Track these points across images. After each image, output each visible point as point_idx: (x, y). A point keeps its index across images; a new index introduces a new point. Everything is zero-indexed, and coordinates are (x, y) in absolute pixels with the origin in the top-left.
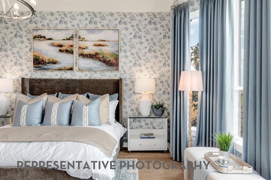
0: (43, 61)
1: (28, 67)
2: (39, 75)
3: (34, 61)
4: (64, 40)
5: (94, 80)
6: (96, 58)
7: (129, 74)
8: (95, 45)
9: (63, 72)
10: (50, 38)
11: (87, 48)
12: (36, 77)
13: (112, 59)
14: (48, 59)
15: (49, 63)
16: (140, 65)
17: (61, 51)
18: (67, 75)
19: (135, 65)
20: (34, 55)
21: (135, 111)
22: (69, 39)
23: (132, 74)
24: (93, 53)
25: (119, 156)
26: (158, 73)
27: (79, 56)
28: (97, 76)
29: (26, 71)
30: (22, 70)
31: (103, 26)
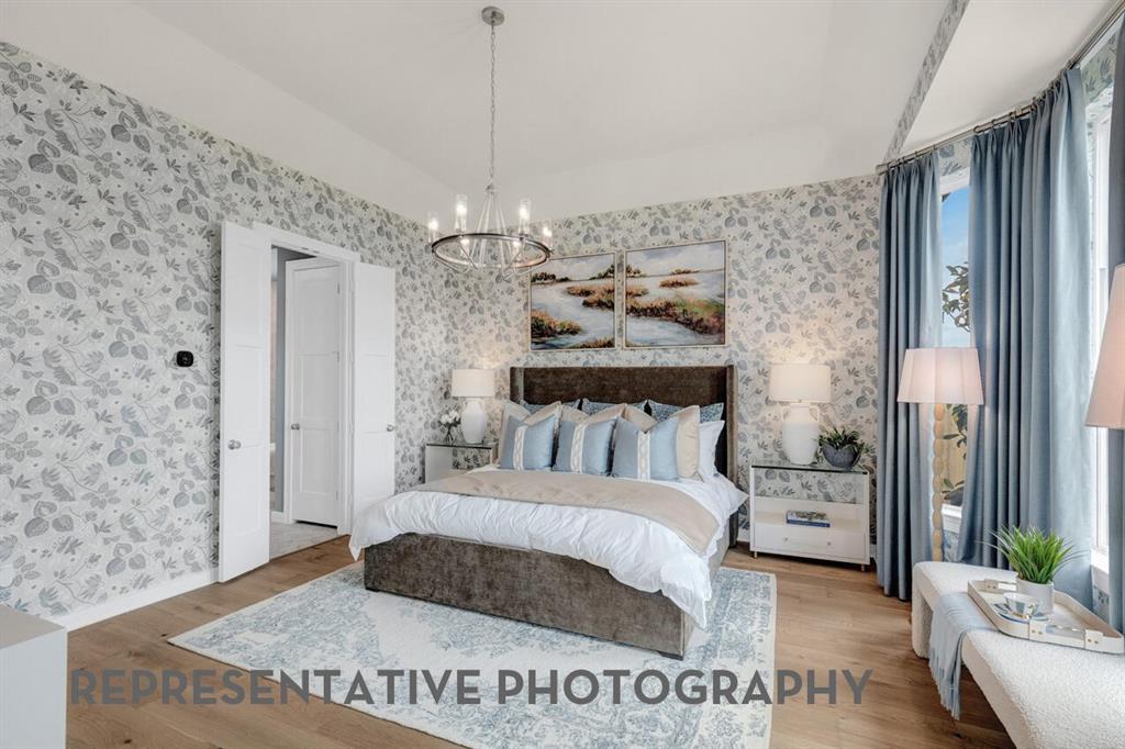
0: (550, 328)
1: (522, 344)
2: (542, 360)
3: (532, 331)
4: (594, 278)
5: (662, 369)
6: (668, 315)
7: (753, 351)
8: (664, 285)
9: (591, 351)
10: (564, 277)
11: (645, 293)
13: (708, 317)
14: (561, 325)
15: (561, 333)
16: (785, 328)
17: (586, 304)
18: (601, 359)
19: (770, 327)
20: (532, 318)
21: (771, 450)
22: (605, 276)
23: (761, 351)
24: (660, 304)
25: (726, 562)
26: (839, 346)
27: (627, 313)
28: (670, 359)
29: (518, 351)
30: (511, 350)
31: (684, 236)
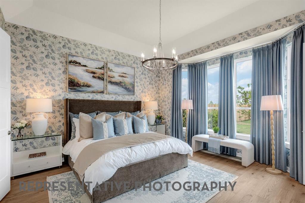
0: (78, 84)
1: (61, 88)
2: (73, 96)
3: (69, 84)
4: (97, 68)
6: (120, 85)
7: (139, 97)
8: (119, 76)
9: (94, 94)
10: (84, 65)
11: (113, 77)
12: (70, 97)
13: (130, 87)
14: (83, 83)
15: (83, 86)
16: (145, 92)
17: (93, 77)
18: (98, 97)
19: (142, 92)
20: (69, 78)
22: (101, 69)
24: (118, 81)
27: (108, 83)
28: (120, 98)
29: (60, 92)
30: (55, 91)
31: (123, 63)
